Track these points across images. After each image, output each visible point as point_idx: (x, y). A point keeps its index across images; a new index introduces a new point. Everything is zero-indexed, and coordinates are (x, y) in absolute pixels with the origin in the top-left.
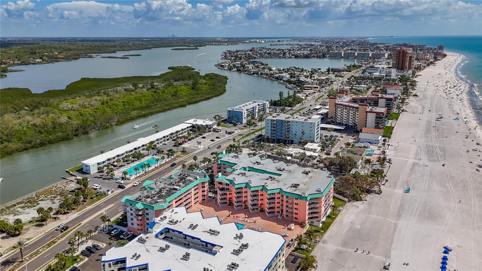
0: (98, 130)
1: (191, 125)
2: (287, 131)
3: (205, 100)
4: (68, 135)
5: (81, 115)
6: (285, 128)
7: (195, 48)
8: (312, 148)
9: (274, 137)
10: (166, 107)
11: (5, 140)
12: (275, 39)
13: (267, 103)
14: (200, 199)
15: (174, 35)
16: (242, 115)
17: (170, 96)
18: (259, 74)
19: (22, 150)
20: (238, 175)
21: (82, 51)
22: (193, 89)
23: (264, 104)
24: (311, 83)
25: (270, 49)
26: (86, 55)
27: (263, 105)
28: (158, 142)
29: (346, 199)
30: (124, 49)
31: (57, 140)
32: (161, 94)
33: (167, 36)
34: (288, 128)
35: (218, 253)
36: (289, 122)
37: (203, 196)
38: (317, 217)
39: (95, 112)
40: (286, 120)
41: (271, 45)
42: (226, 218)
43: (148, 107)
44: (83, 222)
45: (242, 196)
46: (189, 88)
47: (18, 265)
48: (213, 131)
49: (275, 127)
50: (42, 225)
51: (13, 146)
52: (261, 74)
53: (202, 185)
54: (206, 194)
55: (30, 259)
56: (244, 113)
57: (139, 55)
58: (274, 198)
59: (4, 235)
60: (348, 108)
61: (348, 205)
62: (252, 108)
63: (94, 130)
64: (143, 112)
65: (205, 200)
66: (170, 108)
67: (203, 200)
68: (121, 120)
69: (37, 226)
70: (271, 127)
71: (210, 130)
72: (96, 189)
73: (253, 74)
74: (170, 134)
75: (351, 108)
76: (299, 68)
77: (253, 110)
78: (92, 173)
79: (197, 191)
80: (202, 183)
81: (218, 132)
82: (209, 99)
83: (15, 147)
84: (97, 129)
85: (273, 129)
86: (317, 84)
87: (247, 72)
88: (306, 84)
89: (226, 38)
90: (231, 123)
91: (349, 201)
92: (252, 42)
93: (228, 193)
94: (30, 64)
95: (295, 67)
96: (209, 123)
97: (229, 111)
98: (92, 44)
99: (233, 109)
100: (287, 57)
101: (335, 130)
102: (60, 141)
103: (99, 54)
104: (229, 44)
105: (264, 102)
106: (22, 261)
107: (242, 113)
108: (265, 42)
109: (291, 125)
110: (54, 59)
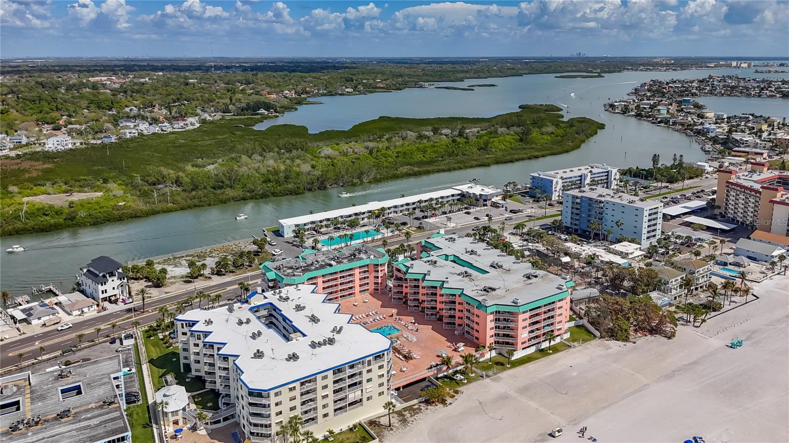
0: (342, 186)
1: (460, 192)
2: (599, 219)
3: (530, 158)
4: (299, 188)
5: (333, 165)
6: (596, 212)
7: (597, 74)
8: (622, 251)
9: (575, 225)
10: (456, 166)
11: (227, 186)
12: (768, 62)
13: (614, 171)
14: (371, 287)
15: (580, 53)
16: (552, 186)
17: (475, 150)
18: (671, 124)
19: (239, 199)
20: (426, 262)
21: (416, 78)
22: (521, 140)
23: (608, 172)
24: (752, 145)
25: (744, 79)
26: (417, 85)
27: (606, 174)
28: (396, 210)
29: (598, 334)
30: (479, 76)
31: (283, 192)
32: (461, 145)
33: (568, 55)
34: (599, 213)
35: (294, 341)
36: (603, 202)
37: (375, 283)
38: (512, 344)
39: (353, 162)
40: (599, 198)
41: (757, 72)
42: (385, 318)
43: (431, 162)
44: (229, 288)
45: (418, 293)
46: (515, 139)
47: (138, 314)
48: (491, 206)
49: (579, 209)
50: (190, 282)
51: (230, 192)
52: (674, 123)
53: (374, 268)
54: (380, 282)
55: (153, 311)
56: (557, 182)
57: (494, 85)
58: (454, 302)
59: (150, 284)
60: (748, 192)
61: (597, 342)
62: (579, 176)
63: (336, 186)
64: (416, 169)
65: (378, 290)
66: (462, 166)
67: (375, 289)
68: (379, 176)
69: (185, 282)
70: (572, 208)
71: (485, 203)
72: (274, 255)
73: (659, 122)
74: (418, 202)
75: (753, 193)
76: (761, 116)
77: (581, 180)
78: (286, 236)
79: (366, 275)
80: (375, 265)
81: (499, 207)
82: (536, 157)
83: (232, 194)
84: (341, 184)
85: (575, 211)
86: (764, 147)
87: (651, 119)
88: (742, 146)
89: (671, 59)
90: (531, 197)
91: (601, 337)
92: (722, 66)
93: (404, 285)
94: (336, 94)
95: (753, 115)
96: (488, 191)
97: (534, 178)
98: (436, 67)
99: (540, 175)
100: (764, 96)
101: (709, 229)
102: (287, 194)
103: (433, 83)
104: (668, 69)
105: (609, 169)
106: (143, 312)
107: (552, 182)
108: (749, 66)
109: (604, 208)
110: (372, 89)
